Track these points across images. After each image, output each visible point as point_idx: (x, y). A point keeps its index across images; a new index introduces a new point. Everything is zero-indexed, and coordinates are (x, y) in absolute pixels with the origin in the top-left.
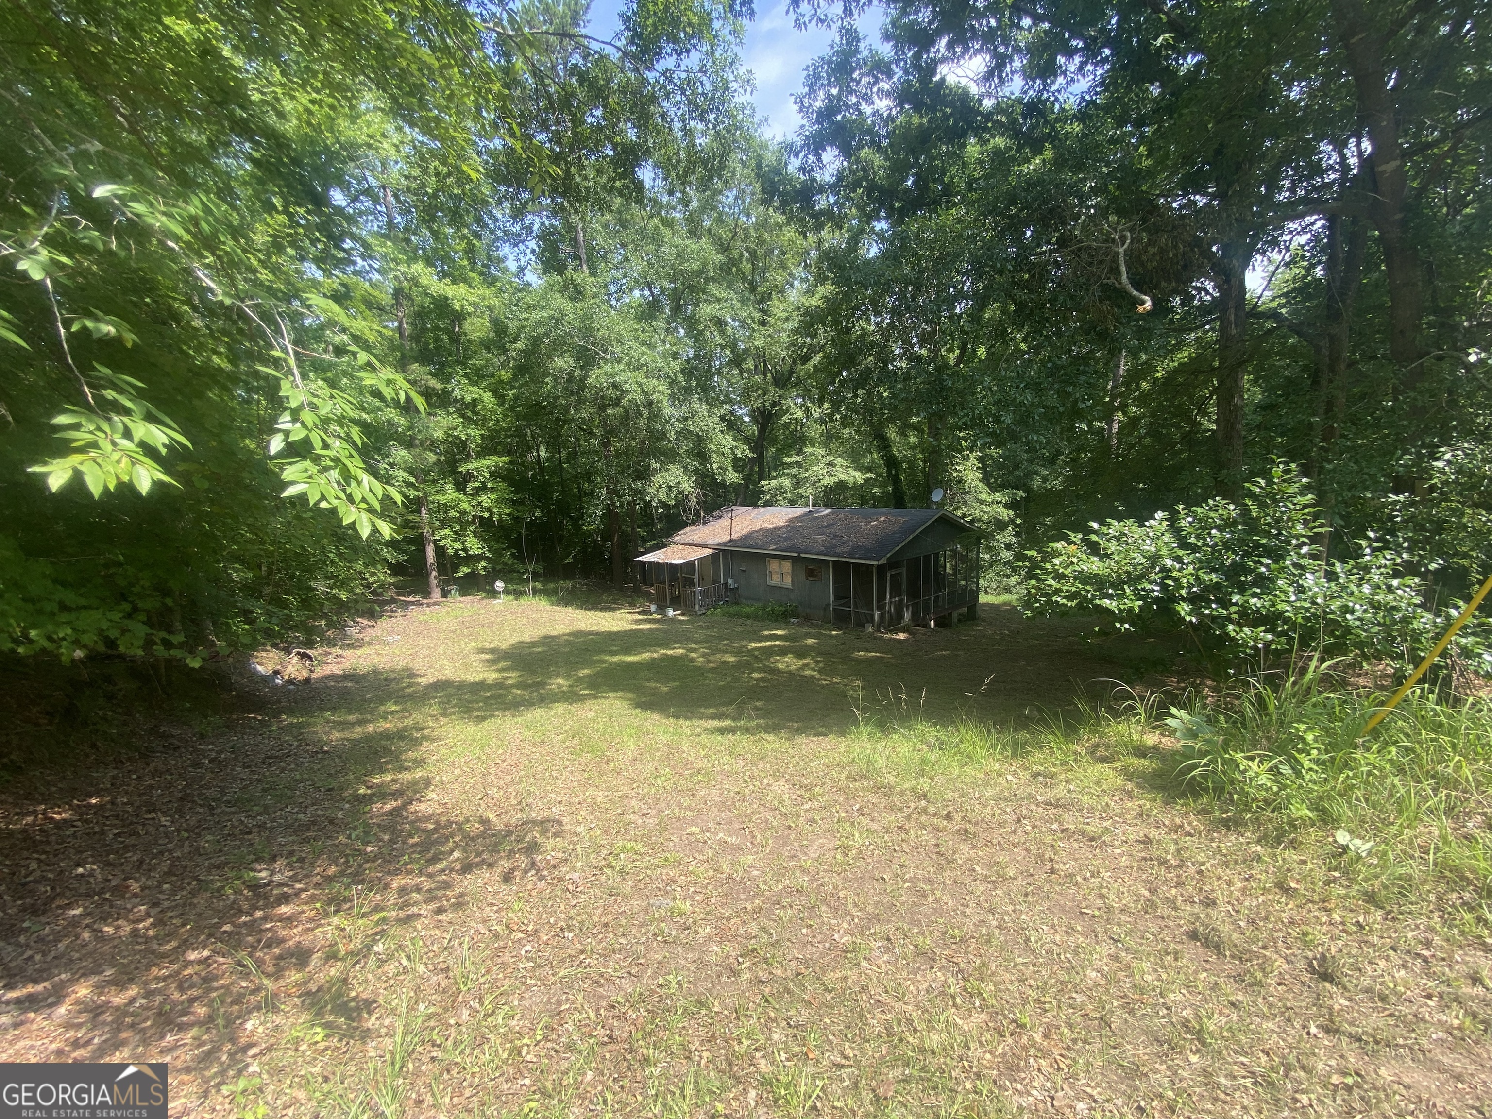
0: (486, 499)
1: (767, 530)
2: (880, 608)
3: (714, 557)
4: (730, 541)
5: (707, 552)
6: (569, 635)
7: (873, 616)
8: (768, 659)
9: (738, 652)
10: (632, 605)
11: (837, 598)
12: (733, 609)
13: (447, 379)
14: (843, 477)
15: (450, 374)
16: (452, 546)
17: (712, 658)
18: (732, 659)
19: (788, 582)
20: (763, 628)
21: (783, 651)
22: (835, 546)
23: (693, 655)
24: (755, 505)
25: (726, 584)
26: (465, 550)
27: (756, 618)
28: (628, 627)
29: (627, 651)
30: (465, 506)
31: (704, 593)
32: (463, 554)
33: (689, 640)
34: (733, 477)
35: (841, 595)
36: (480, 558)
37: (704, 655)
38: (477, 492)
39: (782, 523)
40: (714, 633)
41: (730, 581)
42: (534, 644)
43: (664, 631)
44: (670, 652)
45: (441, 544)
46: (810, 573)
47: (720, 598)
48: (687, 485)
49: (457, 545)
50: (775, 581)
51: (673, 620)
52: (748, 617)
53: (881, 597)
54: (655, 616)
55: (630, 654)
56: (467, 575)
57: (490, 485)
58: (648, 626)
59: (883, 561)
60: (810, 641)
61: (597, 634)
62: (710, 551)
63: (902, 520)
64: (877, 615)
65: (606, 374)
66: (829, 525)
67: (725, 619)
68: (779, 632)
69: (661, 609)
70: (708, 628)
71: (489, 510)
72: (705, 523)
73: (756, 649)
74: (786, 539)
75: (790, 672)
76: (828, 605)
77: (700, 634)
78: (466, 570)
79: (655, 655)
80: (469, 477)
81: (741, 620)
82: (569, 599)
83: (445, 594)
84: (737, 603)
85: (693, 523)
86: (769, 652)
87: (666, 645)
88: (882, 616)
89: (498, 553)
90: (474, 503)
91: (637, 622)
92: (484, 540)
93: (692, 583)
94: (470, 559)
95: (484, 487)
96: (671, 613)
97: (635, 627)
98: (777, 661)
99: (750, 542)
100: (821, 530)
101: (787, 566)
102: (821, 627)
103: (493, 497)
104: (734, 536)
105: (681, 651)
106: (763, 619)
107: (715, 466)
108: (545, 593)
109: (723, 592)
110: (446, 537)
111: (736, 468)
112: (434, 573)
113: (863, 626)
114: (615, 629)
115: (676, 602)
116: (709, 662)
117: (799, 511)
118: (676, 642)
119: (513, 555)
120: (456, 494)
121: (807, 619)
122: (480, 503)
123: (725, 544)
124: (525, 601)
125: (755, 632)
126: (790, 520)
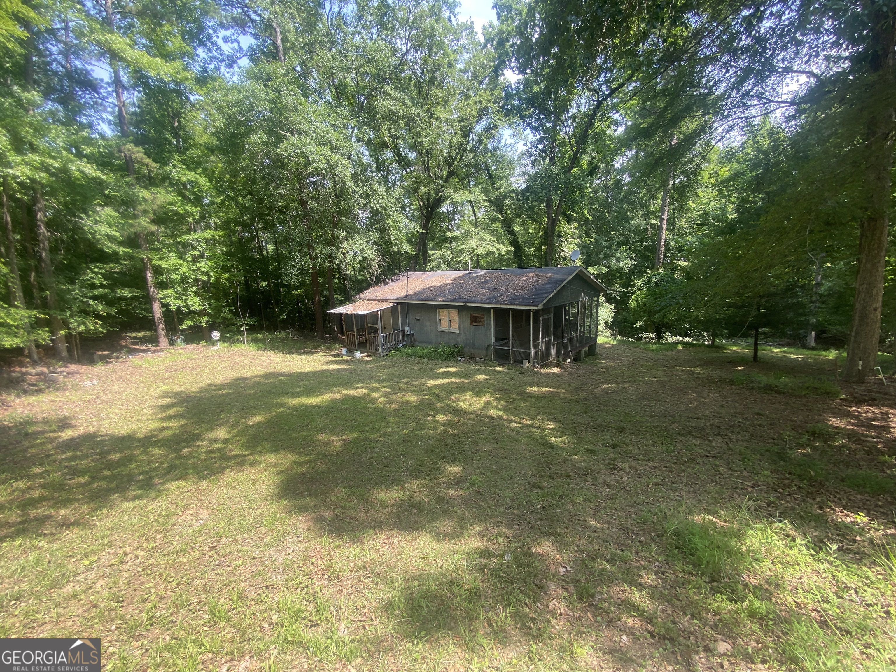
0: (204, 265)
1: (436, 287)
2: (536, 346)
3: (394, 309)
4: (407, 296)
5: (388, 305)
6: (261, 376)
7: (529, 354)
8: (448, 398)
9: (418, 391)
10: (329, 349)
11: (497, 339)
12: (409, 351)
13: (164, 162)
14: (491, 249)
15: (169, 159)
16: (174, 304)
17: (394, 397)
18: (414, 399)
19: (455, 328)
20: (437, 366)
21: (462, 389)
22: (495, 296)
23: (375, 395)
24: (424, 271)
25: (404, 331)
26: (187, 306)
27: (430, 358)
28: (318, 368)
29: (310, 392)
30: (184, 270)
31: (386, 338)
32: (185, 310)
33: (372, 379)
34: (407, 248)
35: (501, 337)
36: (202, 313)
37: (386, 395)
38: (195, 260)
39: (448, 282)
40: (395, 371)
41: (407, 328)
42: (222, 386)
43: (350, 371)
44: (352, 392)
45: (164, 301)
46: (474, 320)
47: (399, 342)
48: (371, 253)
49: (179, 303)
50: (444, 327)
51: (360, 361)
52: (423, 357)
53: (536, 338)
54: (345, 358)
55: (312, 396)
56: (190, 327)
57: (207, 254)
58: (337, 367)
59: (540, 307)
60: (481, 377)
61: (289, 375)
62: (391, 305)
63: (549, 275)
64: (533, 351)
65: (293, 144)
66: (486, 282)
67: (404, 359)
68: (453, 370)
69: (351, 352)
70: (390, 367)
71: (207, 274)
72: (385, 284)
73: (435, 386)
74: (453, 293)
75: (474, 412)
76: (490, 345)
77: (382, 374)
78: (189, 323)
79: (338, 396)
80: (187, 245)
81: (417, 360)
82: (274, 346)
83: (172, 343)
84: (413, 346)
85: (376, 284)
86: (449, 390)
87: (347, 385)
88: (536, 354)
89: (218, 310)
90: (193, 268)
91: (329, 363)
92: (205, 299)
93: (376, 331)
94: (191, 314)
95: (202, 256)
96: (358, 354)
97: (325, 367)
98: (458, 400)
99: (423, 296)
100: (482, 285)
101: (455, 315)
102: (486, 364)
103: (210, 263)
104: (410, 292)
105: (363, 391)
106: (435, 359)
107: (392, 238)
108: (255, 341)
109: (401, 337)
110: (169, 296)
111: (409, 242)
112: (161, 326)
113: (521, 362)
114: (306, 370)
115: (363, 346)
116: (391, 402)
117: (461, 273)
118: (359, 381)
119: (230, 311)
120: (178, 261)
121: (472, 358)
122: (198, 269)
123: (402, 298)
124: (236, 347)
125: (431, 370)
126: (454, 280)
